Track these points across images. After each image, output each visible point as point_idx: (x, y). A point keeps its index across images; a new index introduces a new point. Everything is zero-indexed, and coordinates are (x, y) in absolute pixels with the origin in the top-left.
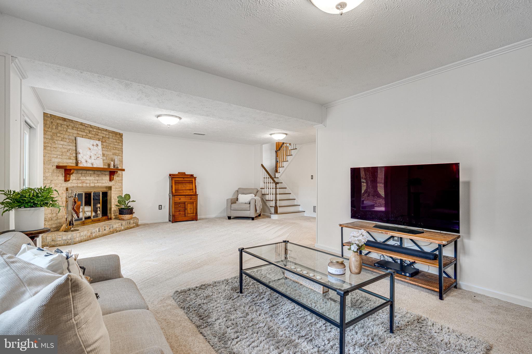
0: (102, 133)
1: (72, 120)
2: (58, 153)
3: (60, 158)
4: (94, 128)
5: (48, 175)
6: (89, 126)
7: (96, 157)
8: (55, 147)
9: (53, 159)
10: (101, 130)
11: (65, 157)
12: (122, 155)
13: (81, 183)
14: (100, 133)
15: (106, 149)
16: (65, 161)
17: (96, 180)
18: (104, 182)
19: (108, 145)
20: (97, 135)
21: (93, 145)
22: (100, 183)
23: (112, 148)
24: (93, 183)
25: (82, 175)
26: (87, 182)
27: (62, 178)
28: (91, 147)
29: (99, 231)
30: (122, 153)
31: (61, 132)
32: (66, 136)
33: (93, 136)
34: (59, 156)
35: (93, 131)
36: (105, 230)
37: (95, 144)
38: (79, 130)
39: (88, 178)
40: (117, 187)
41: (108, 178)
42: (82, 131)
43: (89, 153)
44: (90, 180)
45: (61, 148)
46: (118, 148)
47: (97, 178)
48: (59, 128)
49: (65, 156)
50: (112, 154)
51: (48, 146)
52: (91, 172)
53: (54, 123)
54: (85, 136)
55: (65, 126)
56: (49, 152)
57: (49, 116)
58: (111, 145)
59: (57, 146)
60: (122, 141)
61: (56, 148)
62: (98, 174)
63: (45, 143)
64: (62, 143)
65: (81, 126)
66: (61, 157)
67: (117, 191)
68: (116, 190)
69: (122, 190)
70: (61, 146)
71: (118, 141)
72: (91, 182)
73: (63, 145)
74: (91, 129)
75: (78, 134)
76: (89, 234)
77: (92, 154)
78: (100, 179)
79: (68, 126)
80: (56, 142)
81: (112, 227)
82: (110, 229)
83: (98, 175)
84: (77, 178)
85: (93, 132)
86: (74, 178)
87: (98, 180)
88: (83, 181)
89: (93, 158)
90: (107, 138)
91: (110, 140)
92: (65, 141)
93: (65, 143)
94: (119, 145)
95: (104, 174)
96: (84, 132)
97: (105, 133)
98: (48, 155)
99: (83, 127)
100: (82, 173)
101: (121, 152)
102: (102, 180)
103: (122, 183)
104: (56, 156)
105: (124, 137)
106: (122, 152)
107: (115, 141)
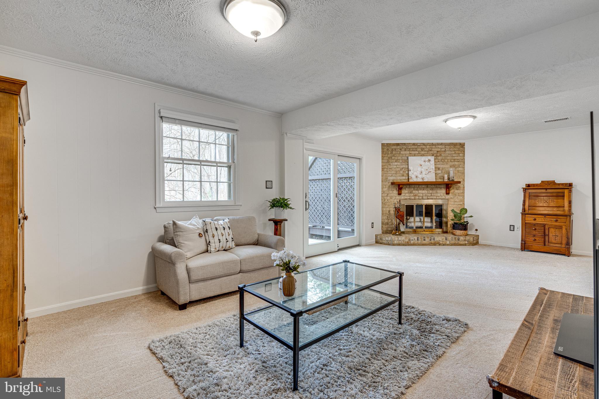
0: (436, 148)
1: (405, 144)
2: (393, 172)
3: (394, 176)
4: (427, 145)
5: (385, 189)
6: (422, 144)
7: (427, 171)
8: (390, 168)
9: (389, 177)
10: (435, 145)
11: (399, 175)
12: (464, 166)
13: (413, 196)
14: (434, 148)
15: (442, 163)
16: (399, 178)
17: (430, 193)
18: (439, 195)
19: (444, 158)
20: (431, 151)
21: (425, 161)
22: (435, 196)
23: (449, 161)
24: (426, 196)
25: (414, 189)
26: (420, 195)
27: (395, 192)
28: (423, 163)
29: (418, 240)
30: (464, 164)
31: (395, 155)
32: (399, 158)
33: (426, 152)
34: (393, 175)
35: (426, 148)
36: (424, 240)
37: (427, 160)
38: (411, 150)
39: (420, 191)
40: (457, 200)
41: (444, 191)
42: (414, 151)
43: (419, 169)
44: (423, 194)
45: (395, 168)
46: (458, 160)
47: (431, 192)
48: (394, 152)
49: (399, 174)
50: (449, 166)
51: (385, 168)
52: (423, 186)
53: (389, 150)
54: (417, 154)
55: (399, 150)
56: (386, 172)
57: (385, 145)
58: (448, 158)
59: (392, 167)
60: (464, 151)
61: (391, 169)
62: (431, 188)
63: (382, 166)
64: (396, 164)
65: (413, 147)
66: (395, 175)
67: (456, 204)
68: (455, 203)
69: (464, 204)
70: (395, 167)
71: (457, 152)
72: (424, 195)
73: (396, 165)
74: (424, 147)
75: (410, 154)
76: (407, 240)
78: (434, 192)
79: (401, 149)
80: (392, 164)
81: (434, 239)
82: (430, 240)
83: (432, 189)
84: (409, 192)
85: (426, 149)
86: (406, 192)
87: (431, 194)
88: (416, 194)
89: (424, 173)
90: (443, 151)
91: (447, 152)
92: (399, 162)
93: (399, 164)
94: (460, 156)
95: (439, 187)
96: (416, 151)
97: (440, 147)
98: (385, 175)
99: (415, 147)
100: (414, 188)
101: (462, 163)
102: (437, 193)
103: (464, 196)
104: (391, 175)
105: (466, 146)
106: (464, 162)
107: (454, 152)
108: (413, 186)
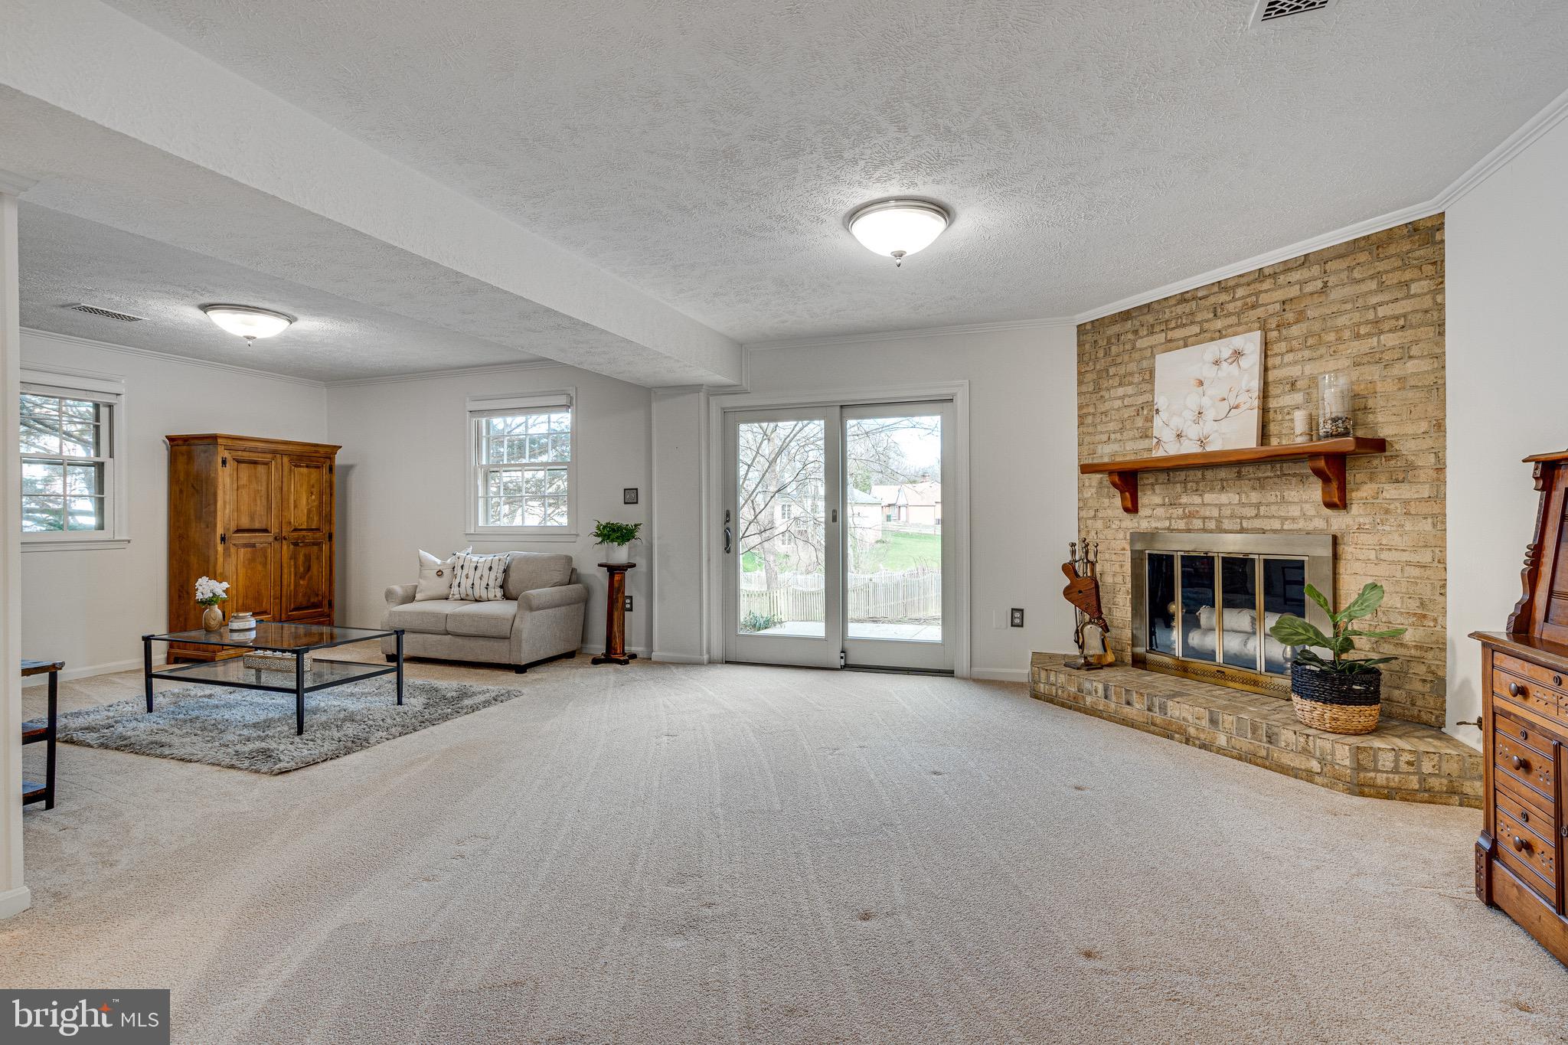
0: (1281, 287)
1: (1149, 305)
2: (1112, 426)
3: (1116, 440)
4: (1238, 285)
5: (1087, 494)
6: (1216, 289)
7: (1225, 406)
8: (1103, 410)
9: (1100, 447)
10: (1274, 275)
11: (1131, 433)
12: (1441, 344)
13: (1182, 519)
14: (1266, 291)
15: (1307, 353)
16: (1130, 446)
17: (1251, 505)
18: (1295, 511)
19: (1317, 326)
20: (1253, 307)
21: (1217, 363)
22: (1274, 517)
23: (1347, 334)
24: (1232, 516)
25: (1185, 487)
26: (1208, 514)
27: (1116, 501)
28: (1208, 372)
30: (1442, 334)
31: (1119, 360)
32: (1133, 367)
33: (1233, 320)
34: (1113, 436)
35: (1234, 299)
37: (1226, 353)
38: (1173, 324)
39: (1209, 498)
40: (1396, 539)
41: (1315, 492)
42: (1184, 325)
43: (1193, 401)
44: (1220, 506)
45: (1118, 409)
46: (1397, 318)
47: (1255, 497)
48: (1114, 349)
49: (1131, 429)
50: (1347, 363)
51: (1089, 414)
52: (1223, 473)
53: (1100, 343)
54: (1196, 335)
55: (1130, 336)
56: (1091, 429)
57: (1088, 327)
58: (1342, 321)
59: (1107, 406)
60: (1439, 264)
61: (1105, 413)
62: (1259, 479)
63: (1080, 408)
64: (1120, 391)
65: (1180, 309)
66: (1118, 436)
67: (1392, 563)
68: (1382, 556)
69: (1442, 561)
70: (1118, 403)
71: (1392, 279)
72: (1227, 512)
73: (1122, 398)
74: (1224, 297)
75: (1170, 341)
77: (1206, 401)
78: (1273, 499)
79: (1136, 332)
80: (1107, 396)
83: (1261, 484)
84: (1167, 500)
85: (1231, 307)
86: (1157, 500)
87: (1258, 505)
88: (1192, 508)
89: (1210, 415)
90: (1312, 294)
91: (1335, 294)
92: (1131, 383)
93: (1130, 390)
94: (1414, 296)
95: (1295, 475)
96: (1192, 323)
97: (1295, 276)
98: (1087, 439)
99: (1187, 308)
100: (1185, 482)
101: (1430, 332)
102: (1283, 501)
103: (1439, 519)
104: (1105, 437)
105: (1449, 234)
106: (1441, 325)
107: (1373, 285)
108: (1182, 475)
